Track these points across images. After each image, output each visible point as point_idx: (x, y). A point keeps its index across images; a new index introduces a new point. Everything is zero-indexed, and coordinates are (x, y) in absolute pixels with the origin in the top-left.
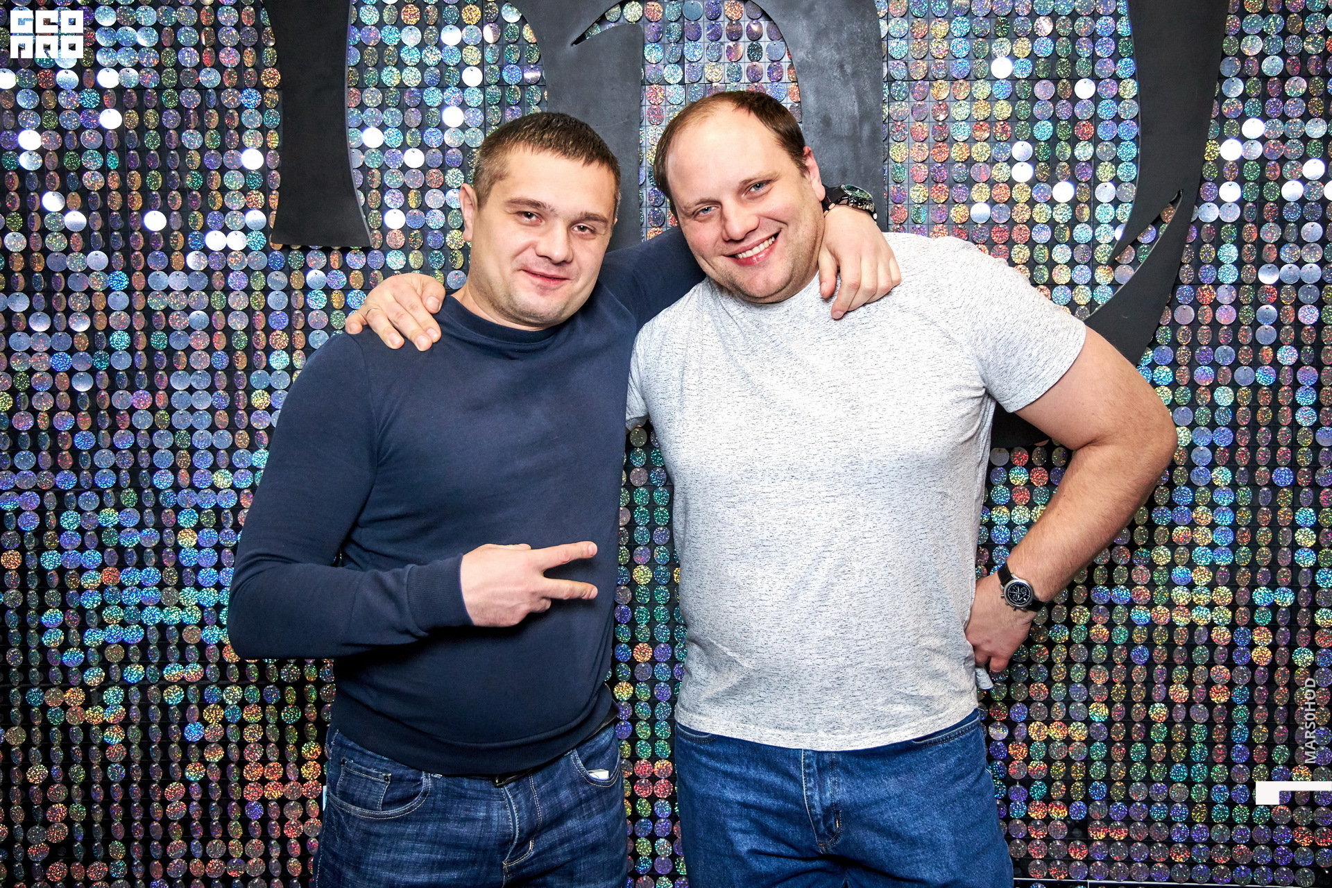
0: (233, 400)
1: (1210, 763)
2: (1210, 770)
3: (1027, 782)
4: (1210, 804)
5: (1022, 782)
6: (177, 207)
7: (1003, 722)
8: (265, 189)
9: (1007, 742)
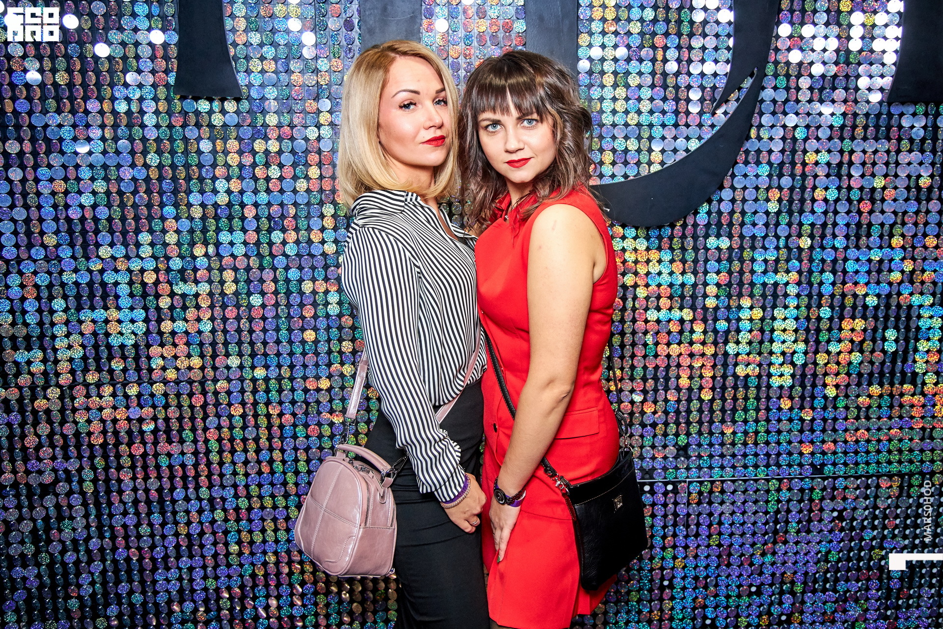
0: (150, 199)
1: (757, 410)
2: (757, 414)
3: (654, 425)
4: (757, 433)
5: (651, 425)
6: (106, 69)
7: (641, 391)
8: (166, 58)
9: (642, 402)
